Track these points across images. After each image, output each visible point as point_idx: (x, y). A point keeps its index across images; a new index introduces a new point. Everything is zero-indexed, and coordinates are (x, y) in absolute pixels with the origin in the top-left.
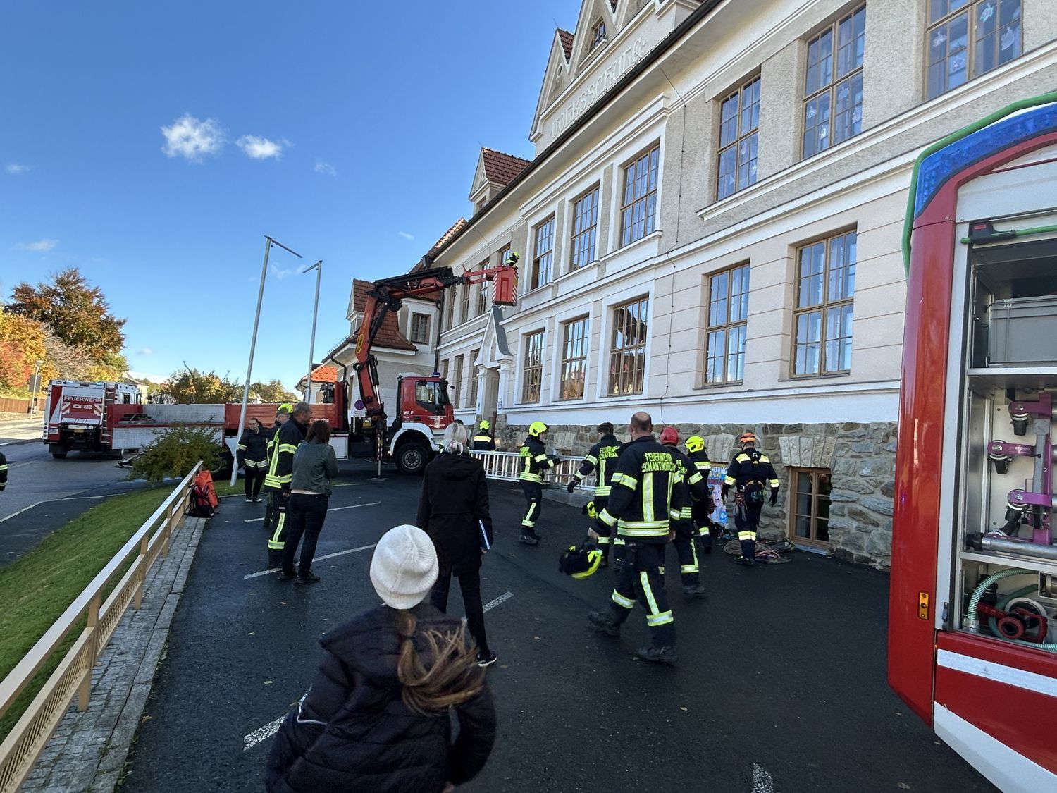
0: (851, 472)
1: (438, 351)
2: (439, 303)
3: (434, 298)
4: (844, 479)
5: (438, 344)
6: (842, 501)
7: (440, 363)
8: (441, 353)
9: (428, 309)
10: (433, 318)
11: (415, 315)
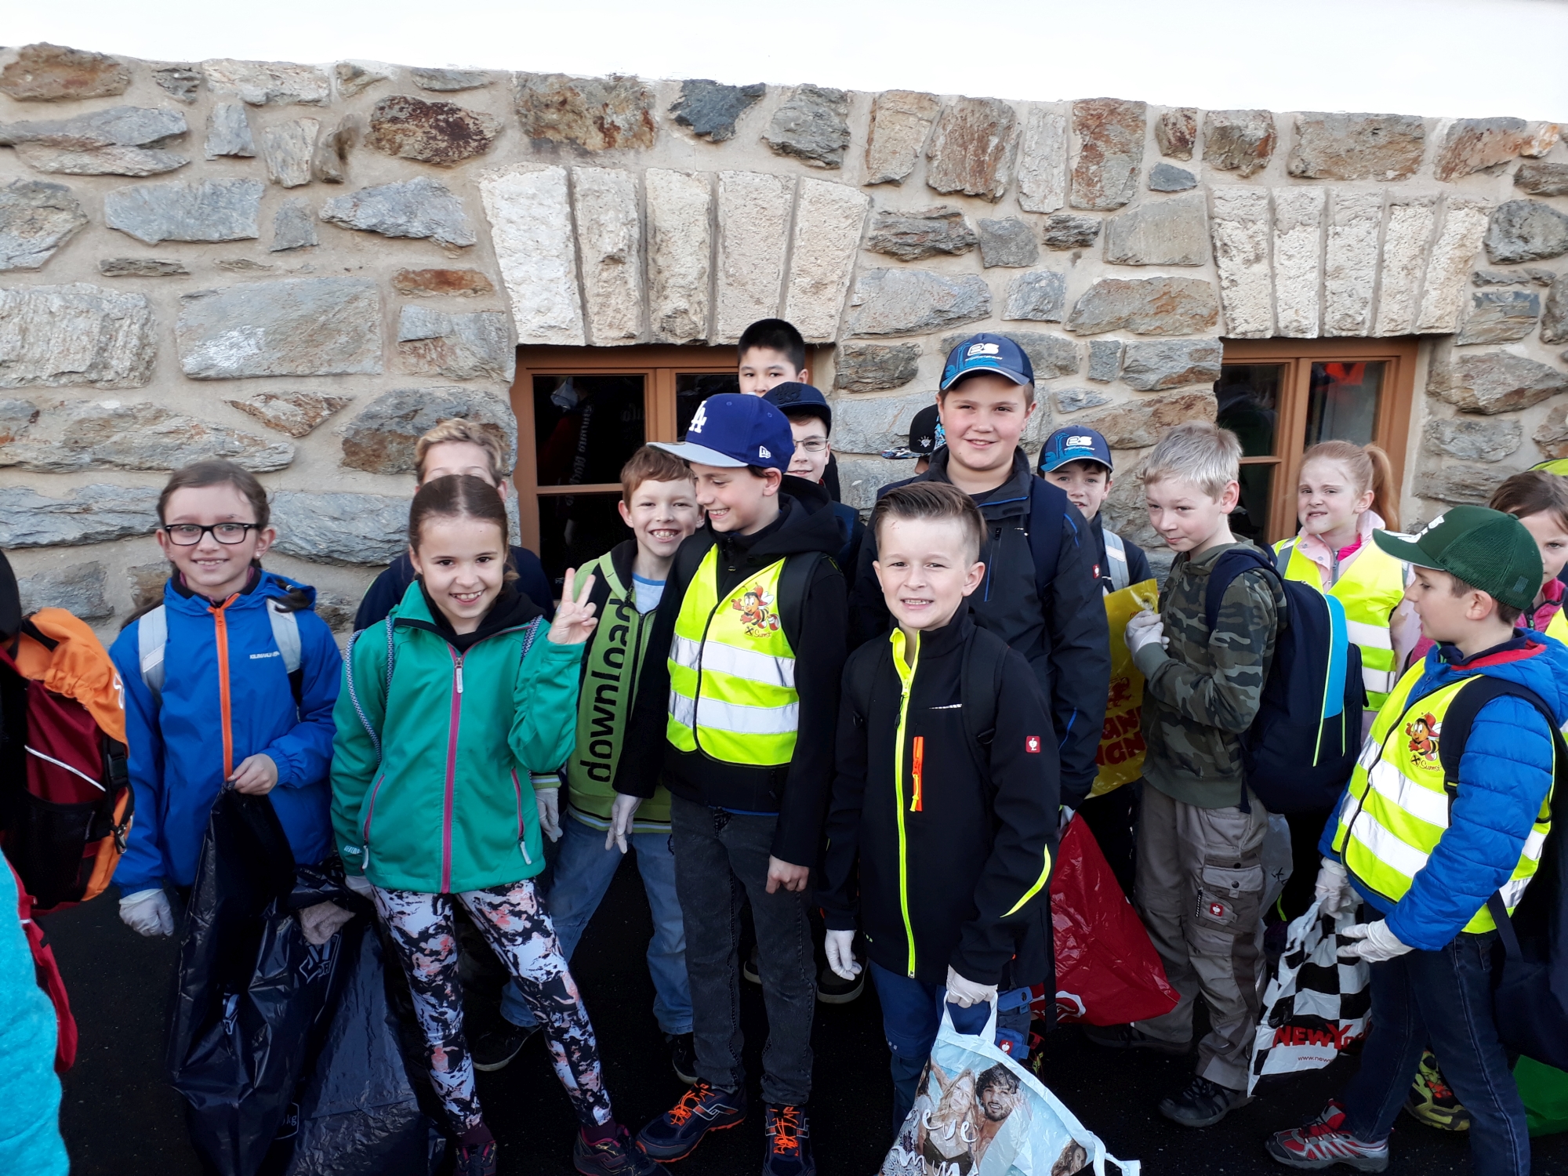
0: (121, 361)
4: (82, 412)
6: (85, 540)
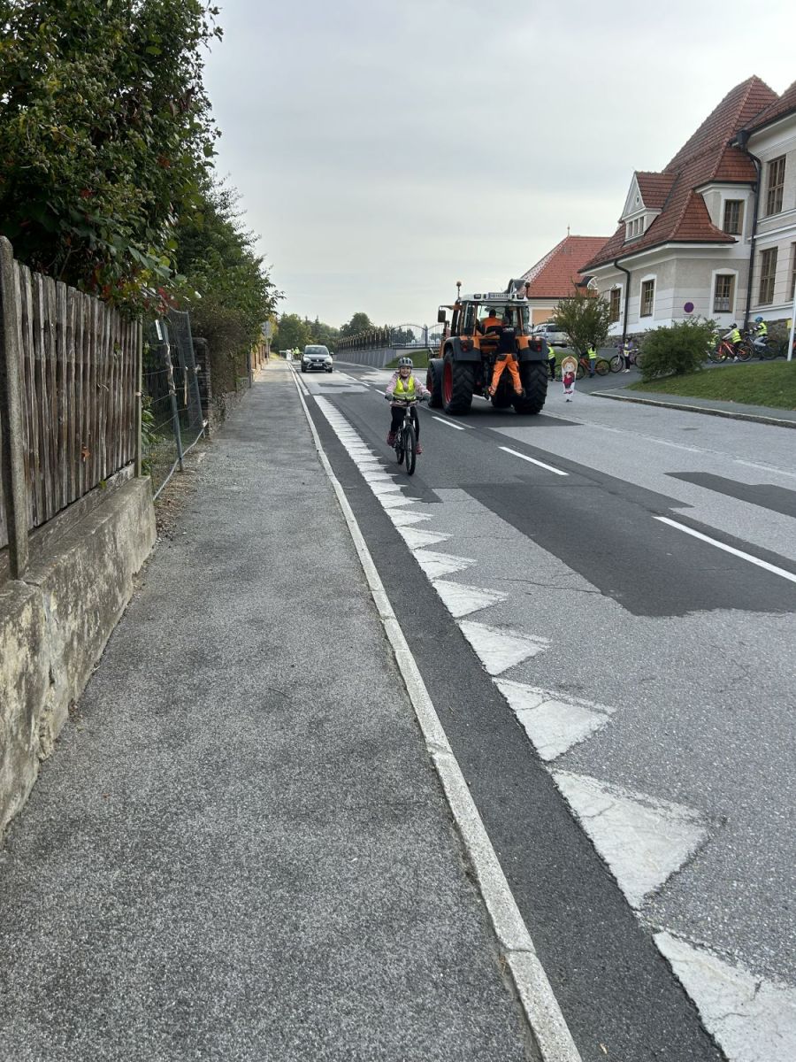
1: (754, 240)
2: (755, 186)
3: (749, 179)
5: (754, 232)
7: (757, 253)
8: (758, 243)
9: (741, 194)
10: (746, 204)
11: (728, 203)
